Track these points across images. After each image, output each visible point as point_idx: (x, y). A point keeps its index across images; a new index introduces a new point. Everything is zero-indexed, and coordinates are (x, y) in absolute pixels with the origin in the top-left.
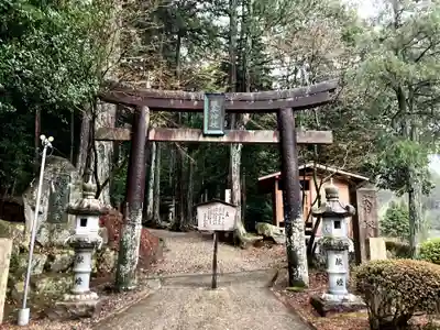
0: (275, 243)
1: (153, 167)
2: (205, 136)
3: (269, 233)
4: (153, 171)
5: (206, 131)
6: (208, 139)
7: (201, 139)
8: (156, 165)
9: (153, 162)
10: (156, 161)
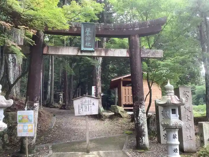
0: (121, 117)
1: (50, 73)
2: (82, 51)
3: (118, 111)
4: (50, 75)
5: (83, 48)
6: (84, 54)
7: (79, 54)
8: (52, 72)
9: (50, 71)
10: (52, 70)
